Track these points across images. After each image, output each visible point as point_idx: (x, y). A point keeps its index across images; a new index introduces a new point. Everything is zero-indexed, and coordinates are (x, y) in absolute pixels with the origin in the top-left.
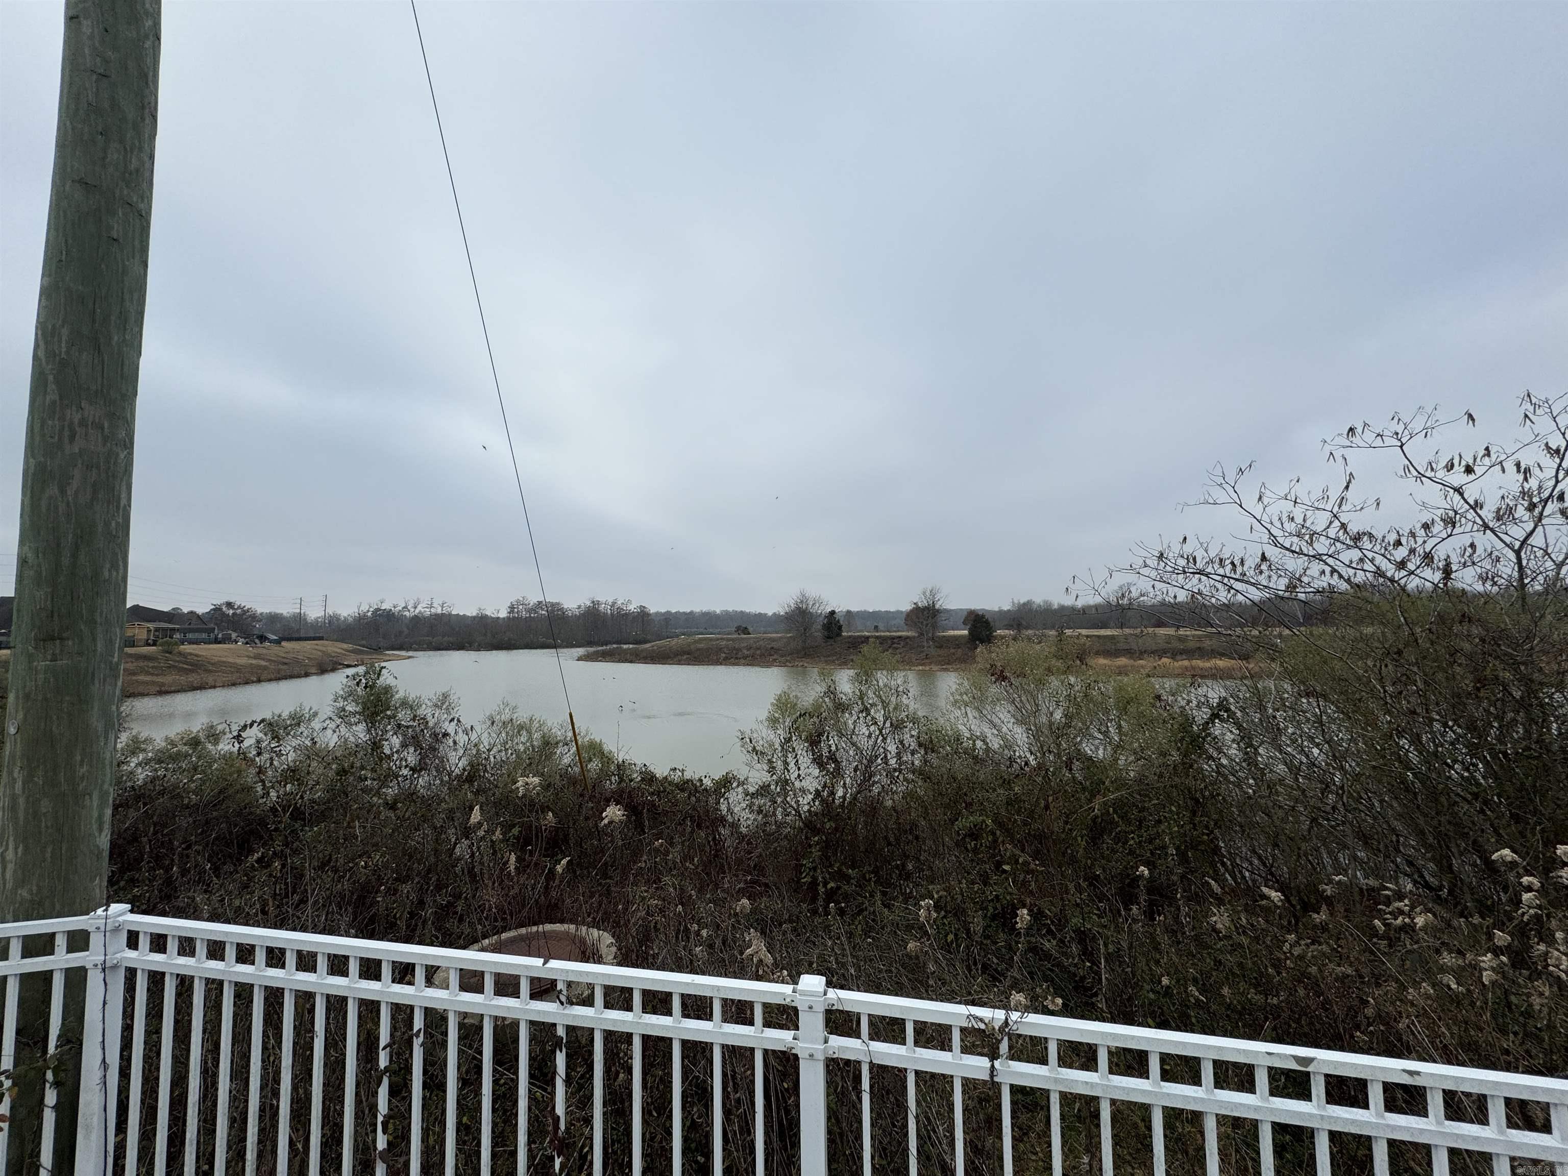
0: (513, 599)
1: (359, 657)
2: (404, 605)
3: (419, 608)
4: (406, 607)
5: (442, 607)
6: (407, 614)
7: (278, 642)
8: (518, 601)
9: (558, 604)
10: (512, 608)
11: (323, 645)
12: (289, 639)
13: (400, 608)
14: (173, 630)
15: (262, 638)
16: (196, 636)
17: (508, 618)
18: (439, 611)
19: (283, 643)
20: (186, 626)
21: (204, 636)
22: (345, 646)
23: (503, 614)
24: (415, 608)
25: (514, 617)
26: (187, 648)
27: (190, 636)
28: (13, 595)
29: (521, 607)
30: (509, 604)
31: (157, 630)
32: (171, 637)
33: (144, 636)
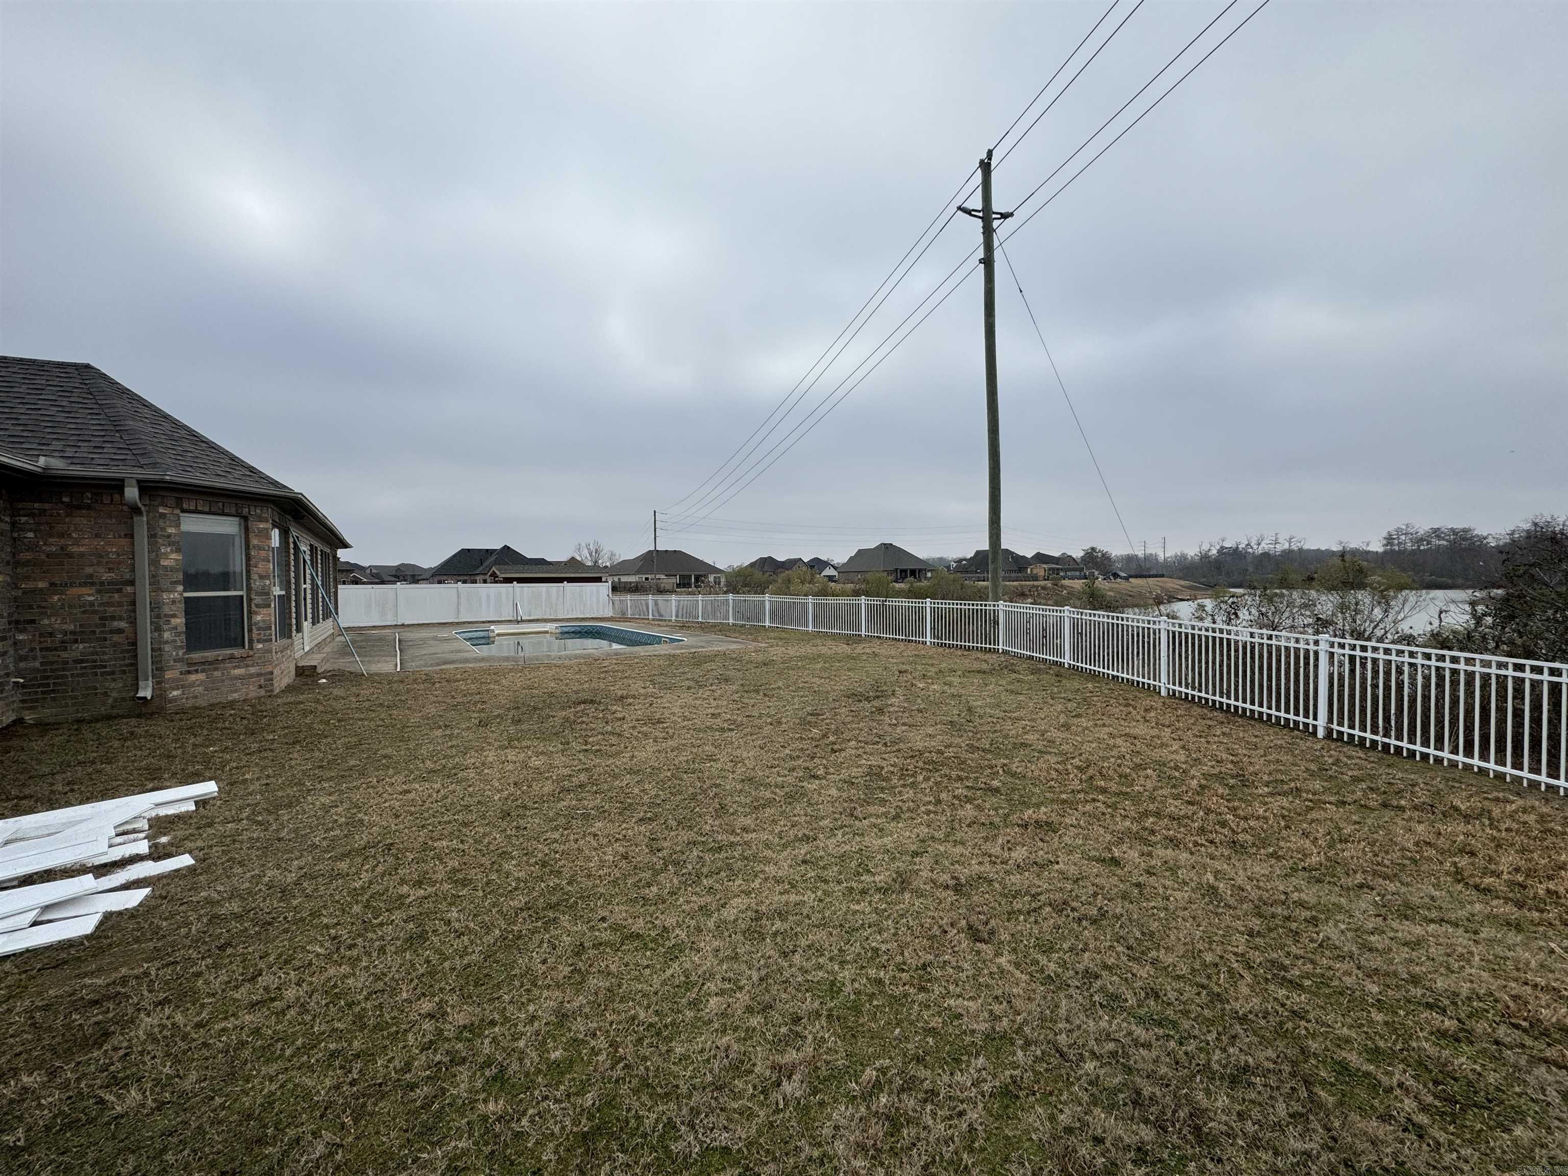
0: (1391, 528)
1: (1193, 592)
2: (1246, 543)
3: (1263, 545)
4: (1248, 545)
5: (1290, 542)
6: (1250, 550)
7: (1127, 579)
8: (1398, 530)
9: (1465, 531)
10: (1389, 539)
11: (1163, 582)
12: (1136, 577)
13: (1244, 546)
14: (1058, 569)
15: (1116, 576)
16: (1073, 573)
17: (1385, 552)
18: (1286, 546)
19: (1131, 580)
20: (1067, 566)
21: (1078, 573)
22: (1183, 583)
23: (1377, 547)
24: (1259, 544)
25: (1392, 551)
26: (1066, 582)
27: (1069, 573)
28: (987, 548)
29: (1403, 537)
30: (1385, 534)
31: (1050, 569)
32: (1058, 574)
33: (1042, 573)
